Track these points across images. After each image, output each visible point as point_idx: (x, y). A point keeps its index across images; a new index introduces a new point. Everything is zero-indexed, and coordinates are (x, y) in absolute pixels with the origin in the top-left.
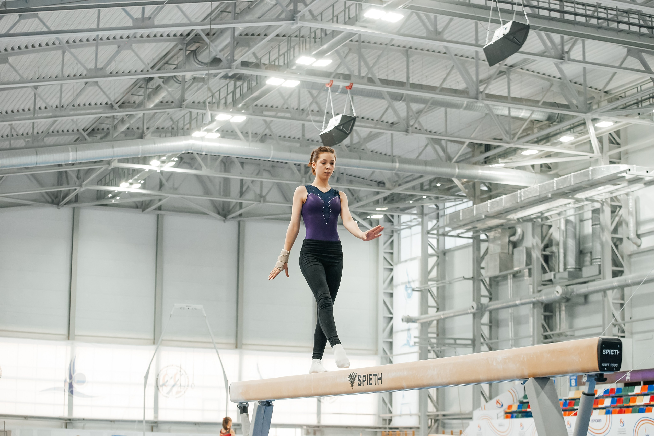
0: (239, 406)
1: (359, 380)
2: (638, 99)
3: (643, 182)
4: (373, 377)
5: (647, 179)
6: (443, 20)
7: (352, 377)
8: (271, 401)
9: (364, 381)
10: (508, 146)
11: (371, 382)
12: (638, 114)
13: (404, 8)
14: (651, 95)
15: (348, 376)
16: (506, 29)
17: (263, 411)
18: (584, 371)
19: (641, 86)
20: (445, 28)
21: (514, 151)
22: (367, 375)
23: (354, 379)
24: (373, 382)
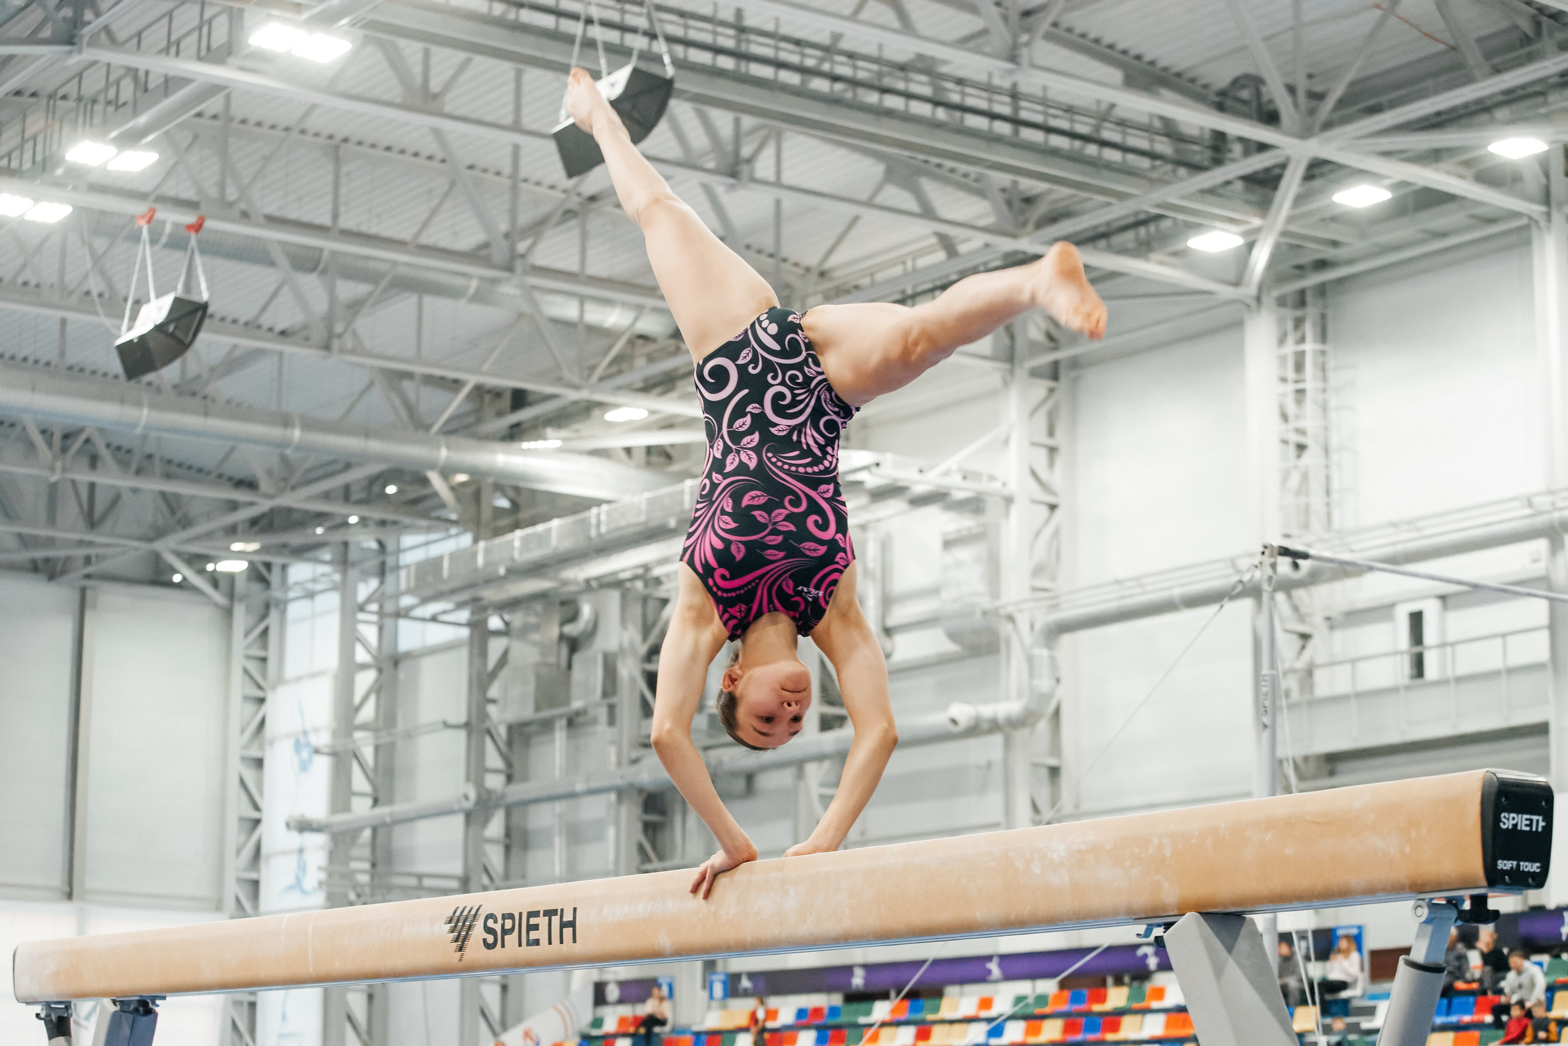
0: (43, 1016)
1: (489, 930)
2: (904, 291)
3: (908, 495)
4: (542, 921)
5: (919, 489)
6: (445, 60)
7: (462, 919)
8: (154, 999)
9: (505, 932)
10: (572, 395)
11: (533, 935)
13: (352, 25)
14: (938, 282)
15: (445, 919)
16: (613, 85)
17: (126, 1031)
18: (1417, 888)
19: (914, 259)
20: (448, 85)
21: (586, 410)
22: (521, 914)
23: (470, 928)
24: (541, 934)
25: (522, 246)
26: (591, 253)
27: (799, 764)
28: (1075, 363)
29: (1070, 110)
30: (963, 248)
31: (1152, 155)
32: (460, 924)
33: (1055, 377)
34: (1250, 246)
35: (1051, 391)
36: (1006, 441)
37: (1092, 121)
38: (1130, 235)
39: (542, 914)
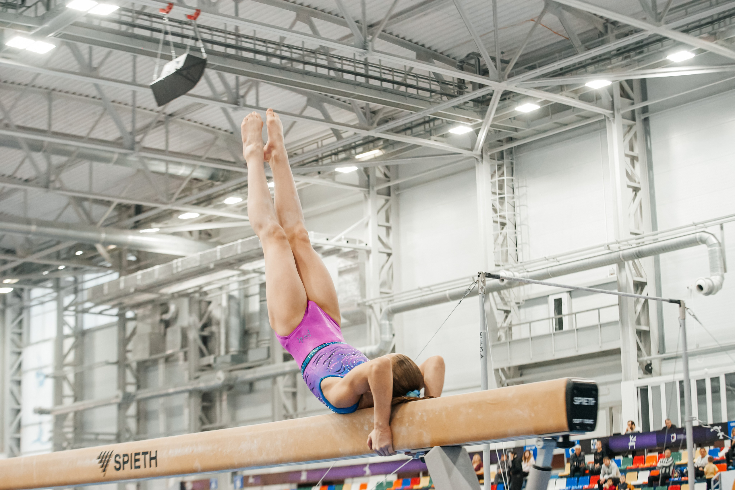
2: (317, 156)
3: (321, 251)
5: (326, 248)
6: (100, 52)
7: (105, 457)
10: (164, 207)
12: (317, 173)
13: (55, 36)
14: (333, 151)
16: (179, 62)
18: (538, 433)
19: (322, 141)
20: (101, 63)
21: (170, 214)
22: (131, 454)
23: (108, 461)
24: (141, 463)
25: (138, 138)
26: (171, 140)
27: (274, 377)
28: (398, 188)
29: (392, 70)
30: (344, 135)
31: (431, 91)
32: (104, 459)
33: (389, 195)
34: (477, 132)
35: (387, 201)
36: (367, 224)
37: (402, 75)
38: (422, 127)
39: (141, 454)
